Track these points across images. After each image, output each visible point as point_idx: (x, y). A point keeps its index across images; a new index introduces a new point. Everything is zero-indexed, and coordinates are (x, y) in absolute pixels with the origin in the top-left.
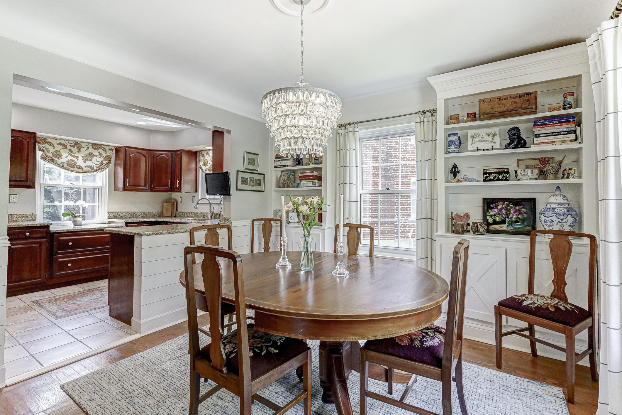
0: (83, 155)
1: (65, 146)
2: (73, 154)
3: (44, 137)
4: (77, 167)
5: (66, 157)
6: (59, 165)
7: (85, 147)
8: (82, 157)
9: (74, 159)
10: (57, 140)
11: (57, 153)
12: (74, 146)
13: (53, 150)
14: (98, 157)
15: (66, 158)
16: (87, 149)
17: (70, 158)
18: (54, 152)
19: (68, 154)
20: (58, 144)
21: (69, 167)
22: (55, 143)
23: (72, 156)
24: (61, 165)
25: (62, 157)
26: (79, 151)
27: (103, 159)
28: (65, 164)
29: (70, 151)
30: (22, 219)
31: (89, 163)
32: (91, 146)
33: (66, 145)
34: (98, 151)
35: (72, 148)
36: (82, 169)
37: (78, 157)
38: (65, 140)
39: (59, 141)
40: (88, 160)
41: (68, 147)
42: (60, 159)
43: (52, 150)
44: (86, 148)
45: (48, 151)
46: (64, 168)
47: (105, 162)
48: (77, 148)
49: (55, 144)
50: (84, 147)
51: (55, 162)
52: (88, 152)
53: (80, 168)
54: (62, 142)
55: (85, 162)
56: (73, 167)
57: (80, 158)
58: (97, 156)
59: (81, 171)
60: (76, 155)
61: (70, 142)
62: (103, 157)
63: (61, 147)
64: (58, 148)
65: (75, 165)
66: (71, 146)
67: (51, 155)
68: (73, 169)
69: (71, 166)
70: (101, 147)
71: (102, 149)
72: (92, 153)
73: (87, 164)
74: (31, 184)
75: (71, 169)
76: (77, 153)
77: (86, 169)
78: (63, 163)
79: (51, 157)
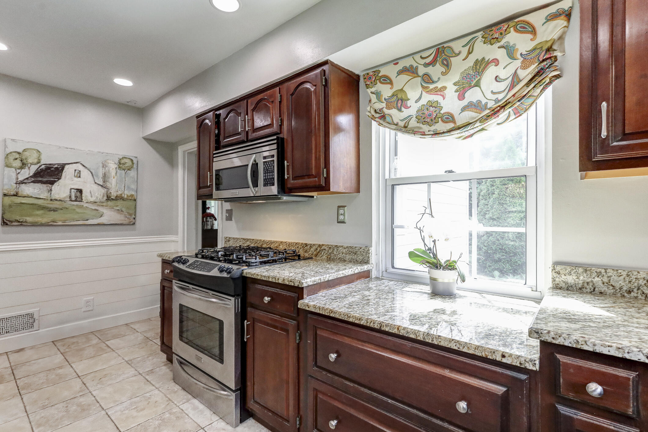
0: (458, 78)
1: (411, 71)
2: (432, 86)
3: (374, 70)
4: (442, 121)
5: (416, 98)
6: (396, 126)
7: (463, 49)
8: (455, 92)
9: (434, 98)
10: (397, 63)
11: (397, 95)
12: (433, 63)
13: (390, 92)
14: (502, 65)
15: (416, 101)
16: (469, 53)
17: (427, 98)
18: (392, 95)
19: (420, 89)
20: (400, 72)
21: (422, 125)
22: (392, 72)
23: (431, 92)
25: (408, 103)
26: (447, 65)
27: (518, 63)
28: (414, 118)
29: (427, 79)
31: (473, 95)
32: (480, 38)
33: (417, 68)
34: (502, 43)
35: (430, 70)
36: (454, 120)
37: (446, 88)
38: (413, 55)
39: (402, 65)
40: (471, 87)
41: (422, 70)
42: (403, 108)
43: (386, 91)
44: (465, 51)
45: (379, 96)
46: (410, 131)
47: (526, 74)
48: (442, 63)
49: (394, 76)
50: (460, 53)
51: (388, 119)
52: (470, 62)
53: (450, 118)
54: (408, 62)
55: (461, 97)
56: (433, 121)
57: (451, 91)
58: (496, 62)
59: (450, 126)
60: (439, 85)
61: (424, 54)
62: (519, 56)
63: (405, 77)
64: (400, 81)
65: (439, 115)
66: (426, 65)
67: (384, 105)
68: (433, 128)
69: (428, 120)
70: (514, 24)
71: (516, 31)
72: (483, 59)
73: (465, 102)
74: (323, 183)
75: (425, 128)
76: (441, 77)
77: (461, 118)
78: (410, 117)
79: (381, 110)
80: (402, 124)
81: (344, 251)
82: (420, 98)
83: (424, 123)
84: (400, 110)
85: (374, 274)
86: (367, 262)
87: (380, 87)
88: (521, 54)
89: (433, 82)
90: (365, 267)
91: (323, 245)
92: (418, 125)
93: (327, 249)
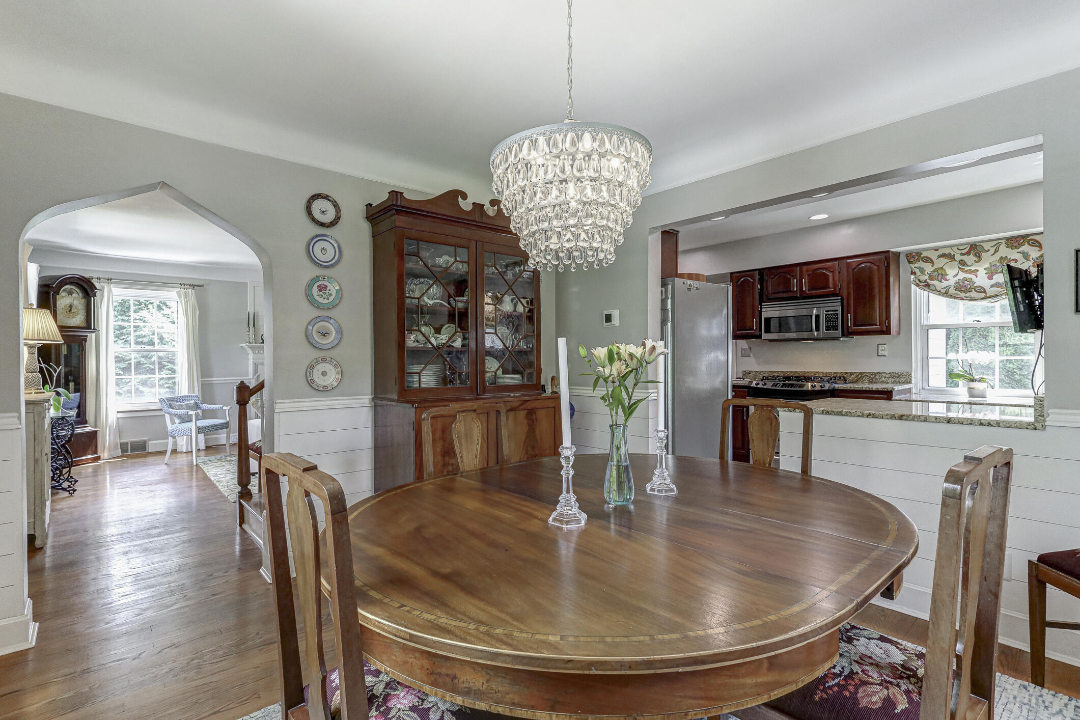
0: (987, 266)
1: (951, 257)
2: (967, 268)
3: (916, 251)
4: (975, 291)
5: (953, 275)
6: (939, 293)
7: (990, 248)
8: (985, 269)
9: (968, 276)
10: (937, 250)
11: (937, 271)
12: (968, 253)
13: (932, 269)
15: (954, 277)
16: (996, 251)
17: (962, 275)
18: (934, 271)
19: (957, 269)
20: (940, 256)
21: (959, 293)
22: (933, 255)
23: (966, 272)
24: (944, 292)
25: (948, 277)
26: (979, 257)
28: (953, 288)
29: (963, 263)
30: (893, 380)
32: (1003, 244)
33: (954, 255)
34: (1020, 250)
35: (965, 258)
36: (985, 292)
37: (978, 271)
38: (951, 246)
39: (940, 252)
40: (997, 273)
41: (958, 257)
42: (943, 281)
43: (928, 268)
44: (993, 250)
45: (922, 271)
46: (950, 296)
48: (975, 255)
49: (934, 258)
50: (989, 250)
51: (932, 287)
52: (997, 257)
53: (981, 290)
54: (947, 251)
55: (990, 278)
56: (967, 291)
57: (982, 273)
58: (1016, 260)
59: (983, 295)
60: (973, 268)
61: (960, 248)
62: (1031, 260)
63: (944, 260)
64: (940, 263)
65: (972, 287)
66: (962, 254)
67: (927, 277)
68: (967, 295)
69: (964, 289)
70: (1027, 240)
71: (1029, 244)
72: (1006, 257)
73: (993, 282)
74: (884, 329)
75: (963, 295)
76: (974, 263)
77: (991, 291)
78: (949, 287)
79: (926, 281)
80: (944, 291)
81: (887, 376)
82: (957, 275)
83: (961, 291)
84: (941, 281)
85: (914, 391)
86: (910, 382)
87: (921, 264)
88: (1033, 259)
89: (968, 266)
90: (907, 386)
91: (864, 373)
92: (957, 292)
93: (869, 375)
